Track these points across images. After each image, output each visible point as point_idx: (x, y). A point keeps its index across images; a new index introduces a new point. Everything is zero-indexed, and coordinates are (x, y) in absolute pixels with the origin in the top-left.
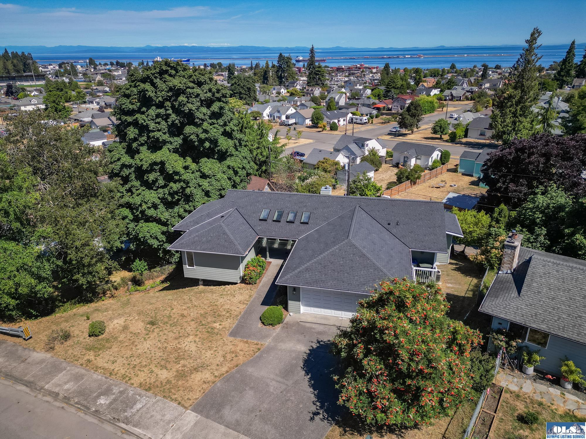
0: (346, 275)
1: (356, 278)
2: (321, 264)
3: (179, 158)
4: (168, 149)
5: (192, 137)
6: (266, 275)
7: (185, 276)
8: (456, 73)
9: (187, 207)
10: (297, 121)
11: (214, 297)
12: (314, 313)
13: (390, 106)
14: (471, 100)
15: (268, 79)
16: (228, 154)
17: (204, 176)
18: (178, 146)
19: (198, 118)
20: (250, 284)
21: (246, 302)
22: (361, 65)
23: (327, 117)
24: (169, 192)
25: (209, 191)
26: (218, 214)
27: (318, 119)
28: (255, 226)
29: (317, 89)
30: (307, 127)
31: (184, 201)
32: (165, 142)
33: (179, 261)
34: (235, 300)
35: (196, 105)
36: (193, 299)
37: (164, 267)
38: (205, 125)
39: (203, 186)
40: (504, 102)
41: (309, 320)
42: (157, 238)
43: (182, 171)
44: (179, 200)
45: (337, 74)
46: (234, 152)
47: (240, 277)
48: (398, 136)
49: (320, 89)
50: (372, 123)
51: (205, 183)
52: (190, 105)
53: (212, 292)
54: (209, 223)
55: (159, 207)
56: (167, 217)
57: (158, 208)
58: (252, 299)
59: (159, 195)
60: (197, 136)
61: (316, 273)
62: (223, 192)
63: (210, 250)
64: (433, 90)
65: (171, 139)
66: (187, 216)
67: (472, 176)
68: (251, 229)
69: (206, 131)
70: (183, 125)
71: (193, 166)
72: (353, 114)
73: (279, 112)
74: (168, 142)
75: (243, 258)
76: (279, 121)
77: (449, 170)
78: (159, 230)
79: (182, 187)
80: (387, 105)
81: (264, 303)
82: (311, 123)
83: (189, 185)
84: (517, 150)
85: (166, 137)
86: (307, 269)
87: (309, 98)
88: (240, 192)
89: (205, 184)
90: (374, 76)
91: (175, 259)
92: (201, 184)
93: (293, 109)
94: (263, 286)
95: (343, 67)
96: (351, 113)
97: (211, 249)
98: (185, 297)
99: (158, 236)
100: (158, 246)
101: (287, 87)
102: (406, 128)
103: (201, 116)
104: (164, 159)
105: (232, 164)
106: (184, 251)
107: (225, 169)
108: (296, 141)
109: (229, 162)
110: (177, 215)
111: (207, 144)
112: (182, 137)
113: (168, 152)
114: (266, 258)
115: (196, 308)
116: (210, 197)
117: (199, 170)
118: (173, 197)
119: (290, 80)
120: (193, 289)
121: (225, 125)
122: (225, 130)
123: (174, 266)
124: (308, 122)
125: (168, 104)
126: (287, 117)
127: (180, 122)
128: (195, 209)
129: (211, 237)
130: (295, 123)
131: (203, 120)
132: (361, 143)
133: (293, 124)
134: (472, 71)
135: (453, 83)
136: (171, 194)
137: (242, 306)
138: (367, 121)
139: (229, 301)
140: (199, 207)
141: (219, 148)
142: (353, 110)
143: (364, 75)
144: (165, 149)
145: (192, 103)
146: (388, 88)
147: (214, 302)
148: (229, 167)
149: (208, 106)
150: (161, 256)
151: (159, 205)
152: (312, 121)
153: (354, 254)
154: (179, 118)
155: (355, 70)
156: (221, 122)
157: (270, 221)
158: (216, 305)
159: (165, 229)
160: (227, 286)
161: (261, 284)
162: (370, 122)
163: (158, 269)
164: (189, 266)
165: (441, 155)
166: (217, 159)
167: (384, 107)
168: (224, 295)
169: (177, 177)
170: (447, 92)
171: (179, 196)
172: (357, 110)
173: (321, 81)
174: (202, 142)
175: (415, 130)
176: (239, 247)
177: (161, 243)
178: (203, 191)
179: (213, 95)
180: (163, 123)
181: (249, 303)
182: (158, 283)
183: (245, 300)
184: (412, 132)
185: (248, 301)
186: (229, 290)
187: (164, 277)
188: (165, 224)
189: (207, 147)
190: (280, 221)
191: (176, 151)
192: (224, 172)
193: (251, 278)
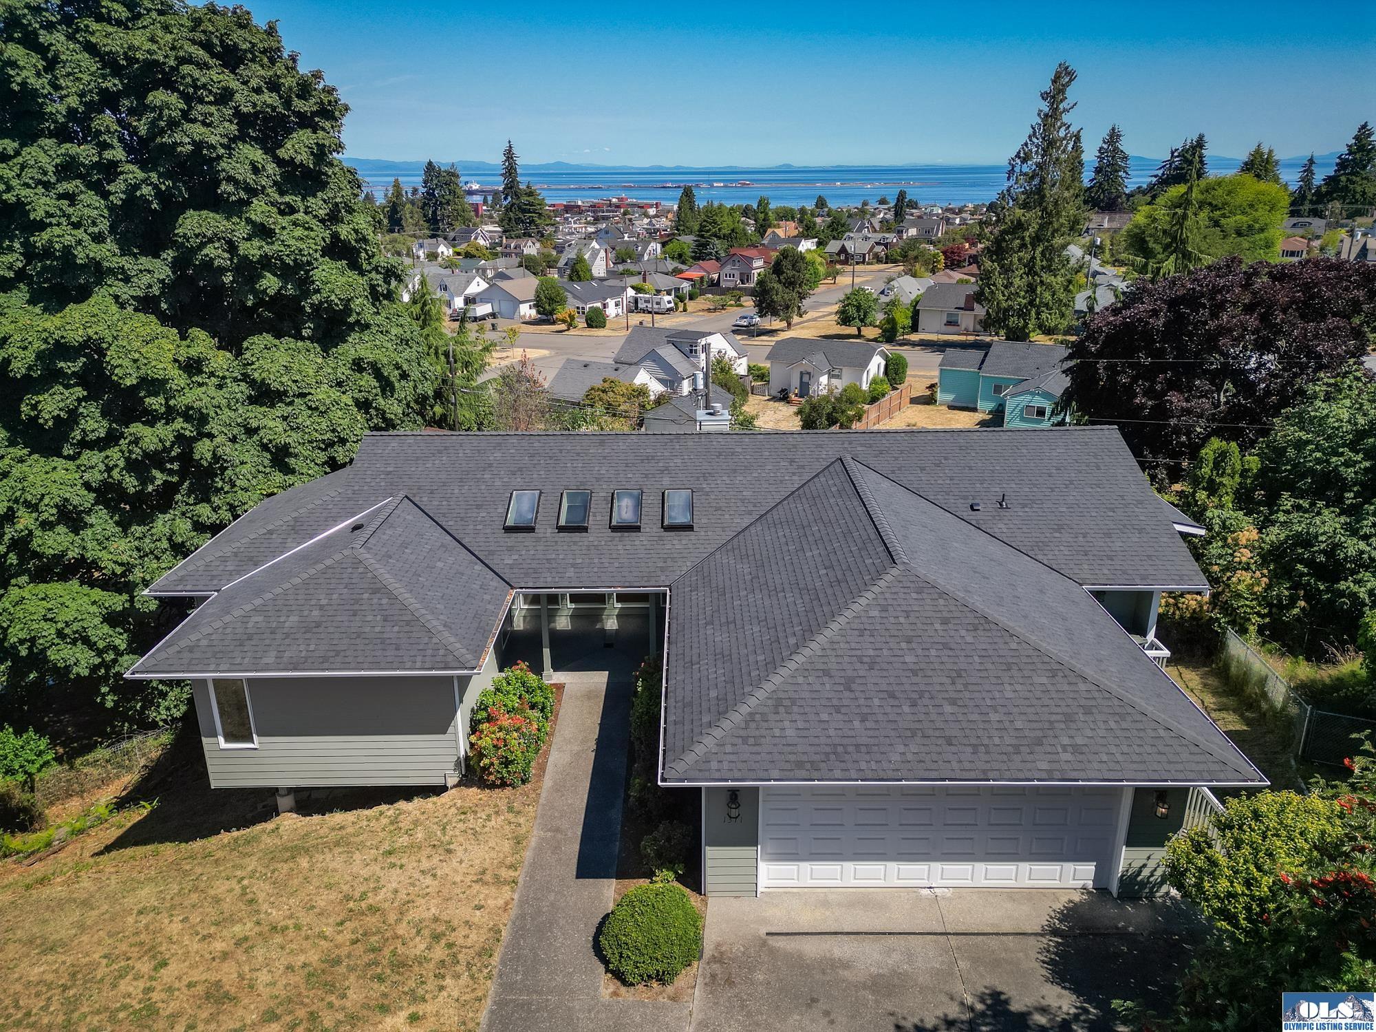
0: (948, 709)
1: (994, 717)
2: (826, 673)
3: (160, 329)
4: (116, 297)
5: (209, 250)
6: (557, 739)
7: (214, 785)
8: (829, 215)
9: (204, 511)
10: (496, 310)
11: (357, 868)
12: (810, 883)
13: (716, 276)
14: (886, 263)
15: (403, 223)
16: (351, 320)
17: (264, 395)
18: (156, 291)
19: (230, 179)
20: (504, 785)
21: (505, 874)
22: (620, 199)
23: (575, 297)
24: (128, 460)
25: (286, 447)
26: (335, 520)
27: (551, 300)
28: (492, 553)
29: (530, 243)
30: (524, 323)
31: (190, 492)
32: (98, 272)
33: (185, 714)
34: (457, 869)
35: (221, 130)
36: (261, 890)
37: (125, 745)
38: (259, 210)
39: (262, 433)
40: (1004, 240)
41: (807, 919)
42: (86, 641)
43: (178, 379)
44: (168, 491)
45: (566, 219)
46: (368, 315)
47: (458, 763)
48: (758, 335)
49: (538, 245)
50: (685, 310)
51: (271, 422)
52: (197, 130)
53: (343, 842)
54: (303, 557)
55: (91, 519)
56: (125, 558)
57: (86, 526)
58: (528, 855)
59: (87, 476)
60: (232, 247)
61: (824, 717)
62: (340, 454)
63: (324, 663)
64: (803, 242)
65: (126, 262)
66: (207, 542)
67: (974, 410)
68: (479, 567)
69: (263, 232)
70: (172, 208)
71: (221, 360)
72: (638, 289)
73: (445, 289)
74: (111, 271)
75: (464, 681)
76: (449, 312)
77: (914, 401)
78: (94, 609)
79: (180, 438)
80: (709, 273)
81: (589, 867)
82: (533, 312)
83: (207, 428)
84: (1173, 303)
85: (107, 253)
86: (778, 703)
87: (515, 260)
88: (411, 440)
89: (271, 424)
90: (654, 221)
91: (169, 708)
92: (254, 424)
93: (482, 282)
94: (558, 788)
95: (580, 203)
96: (633, 287)
97: (325, 659)
98: (220, 887)
99: (90, 632)
100: (95, 668)
101: (453, 242)
102: (775, 313)
103: (242, 172)
104: (98, 330)
105: (368, 355)
106: (204, 682)
107: (344, 371)
108: (504, 354)
109: (355, 347)
110: (165, 544)
111: (270, 283)
112: (169, 254)
113: (114, 308)
114: (538, 669)
115: (278, 939)
116: (293, 472)
117: (245, 378)
118: (145, 479)
119: (459, 226)
120: (255, 839)
121: (333, 217)
122: (335, 236)
123: (166, 738)
124: (527, 311)
125: (107, 119)
126: (469, 301)
127: (159, 194)
128: (236, 517)
129: (321, 608)
130: (493, 315)
131: (253, 192)
132: (687, 343)
133: (488, 315)
134: (862, 212)
135: (843, 226)
136: (140, 466)
137: (496, 898)
138: (672, 305)
139: (428, 880)
140: (254, 507)
141: (316, 298)
142: (636, 280)
143: (630, 220)
144: (101, 299)
145: (204, 123)
146: (702, 236)
147: (363, 896)
148: (358, 365)
149: (270, 144)
150: (109, 704)
151: (89, 512)
152: (536, 306)
153: (945, 622)
154: (154, 176)
155: (608, 211)
156: (319, 205)
157: (545, 530)
158: (373, 909)
159: (117, 602)
160: (402, 805)
161: (548, 782)
162: (681, 309)
163: (101, 753)
164: (229, 737)
165: (886, 366)
166: (311, 339)
167: (702, 278)
168: (404, 850)
169: (155, 403)
170: (833, 246)
171: (171, 472)
172: (644, 280)
173: (536, 225)
174: (249, 270)
175: (796, 319)
176: (448, 638)
177: (110, 656)
178: (265, 447)
179: (287, 103)
180: (90, 197)
181: (520, 875)
182: (102, 811)
183: (501, 864)
184: (789, 324)
185: (512, 867)
186: (416, 823)
187: (129, 779)
188: (114, 584)
189: (271, 292)
190: (585, 529)
191: (146, 304)
192: (339, 384)
193: (507, 763)
